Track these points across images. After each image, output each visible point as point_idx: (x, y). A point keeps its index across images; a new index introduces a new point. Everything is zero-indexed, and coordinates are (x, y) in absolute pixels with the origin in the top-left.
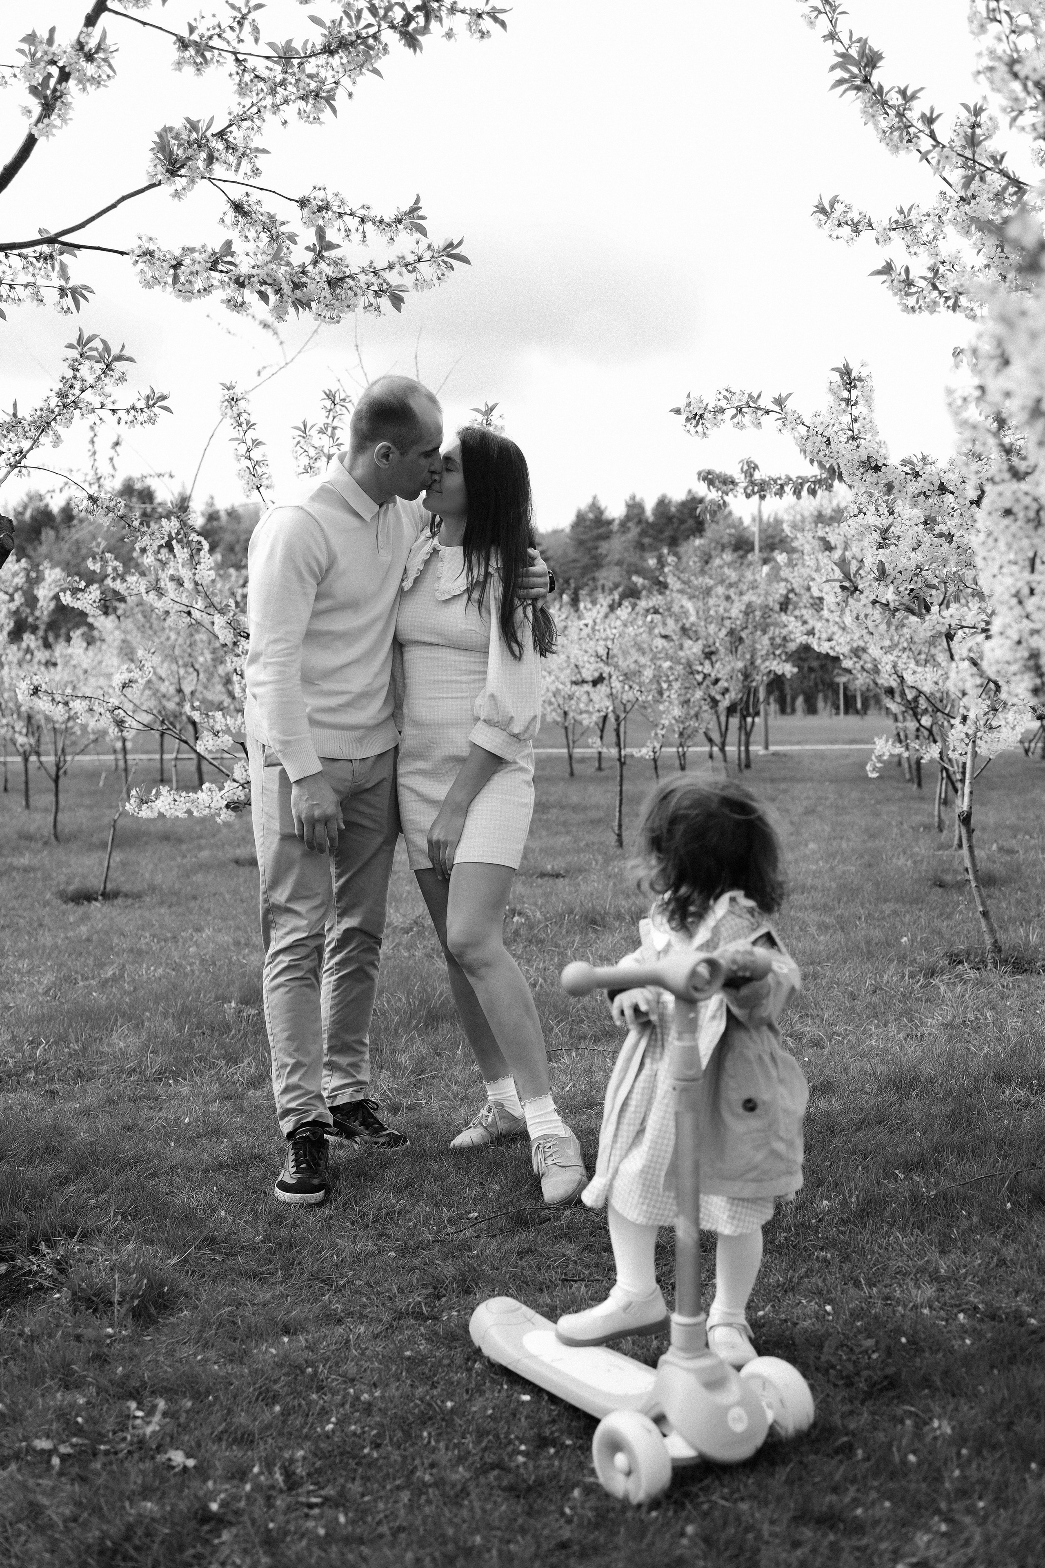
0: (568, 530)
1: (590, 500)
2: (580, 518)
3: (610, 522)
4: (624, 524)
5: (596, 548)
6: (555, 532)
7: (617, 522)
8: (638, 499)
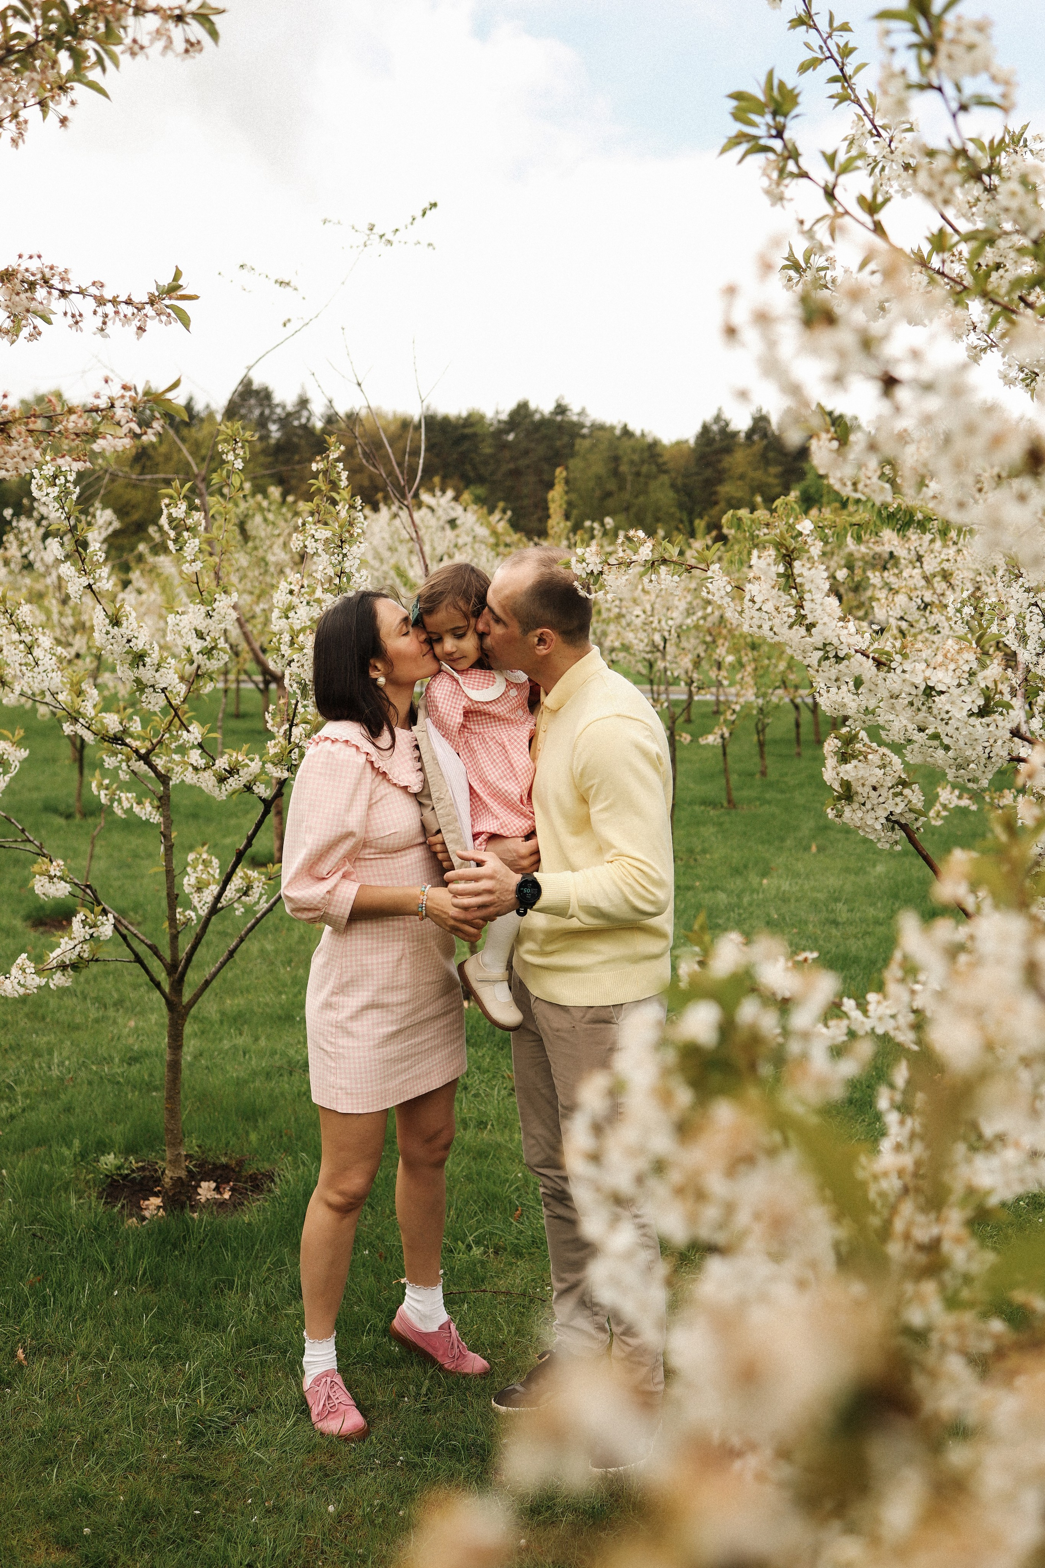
0: (692, 442)
1: (713, 413)
2: (706, 429)
3: (735, 434)
4: (750, 434)
5: (720, 461)
6: (678, 443)
7: (742, 435)
8: (764, 412)
